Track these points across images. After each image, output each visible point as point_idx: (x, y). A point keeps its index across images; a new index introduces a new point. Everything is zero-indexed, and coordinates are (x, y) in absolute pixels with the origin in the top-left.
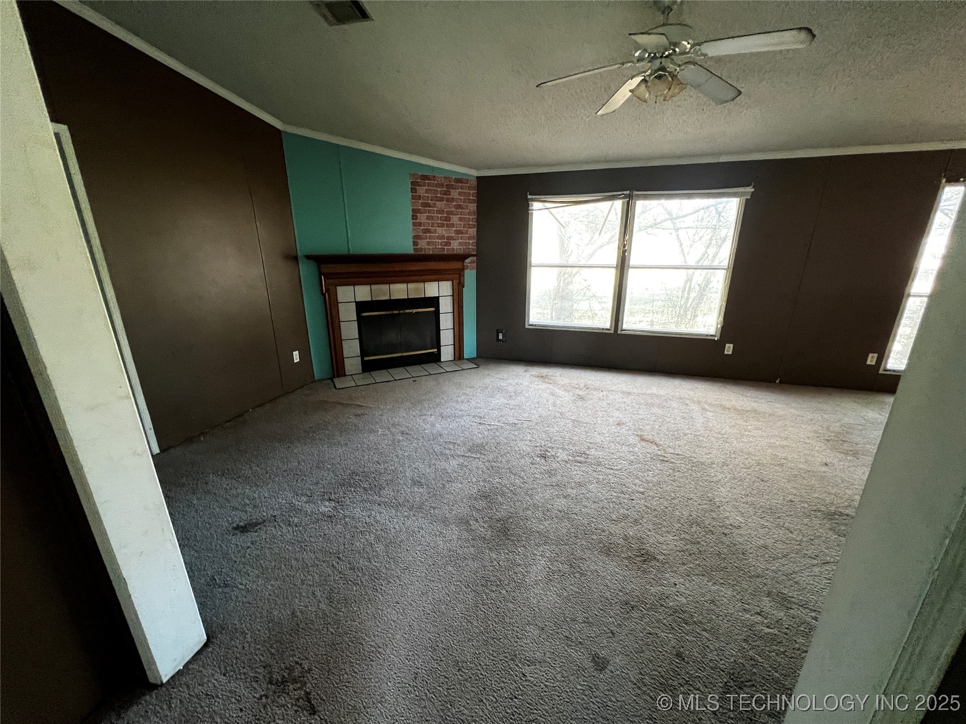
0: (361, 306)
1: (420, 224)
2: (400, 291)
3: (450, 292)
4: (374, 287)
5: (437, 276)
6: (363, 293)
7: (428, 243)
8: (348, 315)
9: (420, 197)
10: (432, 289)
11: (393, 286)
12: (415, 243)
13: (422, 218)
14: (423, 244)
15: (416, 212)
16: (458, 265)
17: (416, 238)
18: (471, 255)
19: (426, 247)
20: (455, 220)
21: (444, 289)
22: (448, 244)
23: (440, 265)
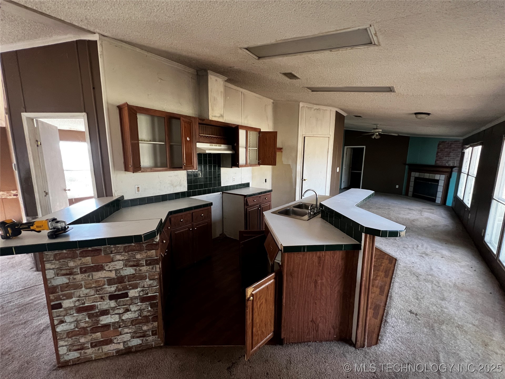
0: (416, 178)
1: (438, 156)
2: (427, 176)
3: (444, 179)
4: (420, 173)
5: (440, 173)
6: (417, 175)
7: (440, 162)
8: (412, 179)
9: (440, 148)
10: (437, 177)
11: (425, 174)
12: (436, 162)
13: (439, 154)
14: (438, 162)
15: (438, 152)
16: (449, 170)
17: (436, 160)
18: (455, 167)
19: (439, 163)
20: (451, 154)
21: (442, 178)
22: (447, 162)
23: (441, 169)
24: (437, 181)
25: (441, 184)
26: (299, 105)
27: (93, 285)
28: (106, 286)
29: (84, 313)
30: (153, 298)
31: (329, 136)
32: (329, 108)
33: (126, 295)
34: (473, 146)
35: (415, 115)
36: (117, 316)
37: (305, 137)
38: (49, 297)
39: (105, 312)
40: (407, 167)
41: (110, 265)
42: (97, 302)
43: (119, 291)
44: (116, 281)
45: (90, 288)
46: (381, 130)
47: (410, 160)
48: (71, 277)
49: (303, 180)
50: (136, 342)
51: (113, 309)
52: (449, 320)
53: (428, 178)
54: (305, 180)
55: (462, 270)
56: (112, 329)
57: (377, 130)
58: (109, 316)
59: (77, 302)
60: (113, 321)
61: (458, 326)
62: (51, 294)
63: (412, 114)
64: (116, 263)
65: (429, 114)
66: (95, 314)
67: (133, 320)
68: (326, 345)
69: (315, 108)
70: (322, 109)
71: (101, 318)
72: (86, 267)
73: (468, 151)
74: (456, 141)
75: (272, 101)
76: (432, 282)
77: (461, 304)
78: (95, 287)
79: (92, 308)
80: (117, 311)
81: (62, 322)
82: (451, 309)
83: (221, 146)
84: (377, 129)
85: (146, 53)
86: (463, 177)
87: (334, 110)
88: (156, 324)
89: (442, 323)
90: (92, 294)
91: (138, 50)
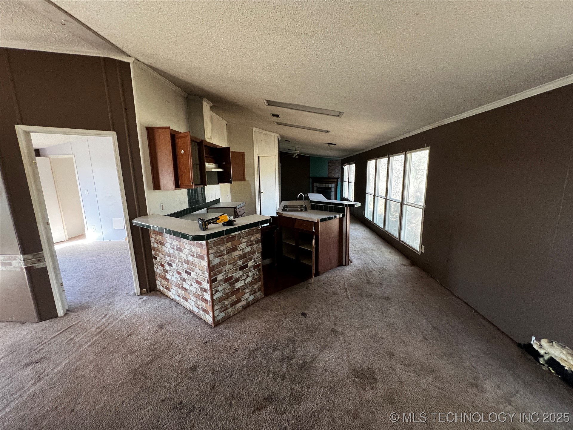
0: (317, 188)
1: (329, 171)
2: (324, 185)
3: (334, 187)
4: (320, 184)
5: (332, 182)
6: (318, 185)
9: (329, 165)
10: (330, 186)
15: (328, 168)
16: (336, 180)
17: (328, 174)
18: (339, 178)
19: (330, 176)
20: (336, 170)
21: (332, 186)
22: (334, 175)
23: (332, 180)
24: (330, 188)
25: (333, 190)
26: (252, 130)
27: (232, 262)
28: (238, 261)
29: (228, 283)
30: (259, 265)
31: (275, 156)
32: (273, 134)
33: (247, 266)
34: (349, 164)
35: (328, 145)
36: (243, 281)
37: (259, 157)
38: (211, 274)
39: (237, 280)
40: (311, 180)
41: (240, 246)
42: (234, 273)
43: (244, 264)
44: (243, 257)
45: (231, 264)
46: (298, 152)
47: (312, 174)
48: (221, 257)
49: (260, 193)
50: (252, 298)
51: (241, 276)
52: (368, 249)
53: (324, 187)
54: (262, 193)
55: (362, 232)
56: (241, 291)
57: (296, 152)
58: (240, 282)
59: (225, 275)
60: (241, 285)
61: (372, 250)
62: (212, 272)
63: (327, 144)
64: (243, 244)
65: (335, 145)
66: (233, 282)
67: (250, 283)
68: (335, 269)
69: (264, 133)
70: (269, 135)
71: (236, 284)
72: (228, 249)
73: (346, 168)
74: (338, 161)
75: (226, 122)
76: (355, 239)
77: (369, 243)
78: (233, 263)
79: (231, 277)
80: (243, 278)
81: (217, 291)
82: (367, 246)
83: (213, 165)
84: (296, 150)
85: (159, 77)
86: (345, 185)
87: (277, 135)
88: (260, 283)
89: (367, 250)
90: (232, 268)
91: (156, 74)
